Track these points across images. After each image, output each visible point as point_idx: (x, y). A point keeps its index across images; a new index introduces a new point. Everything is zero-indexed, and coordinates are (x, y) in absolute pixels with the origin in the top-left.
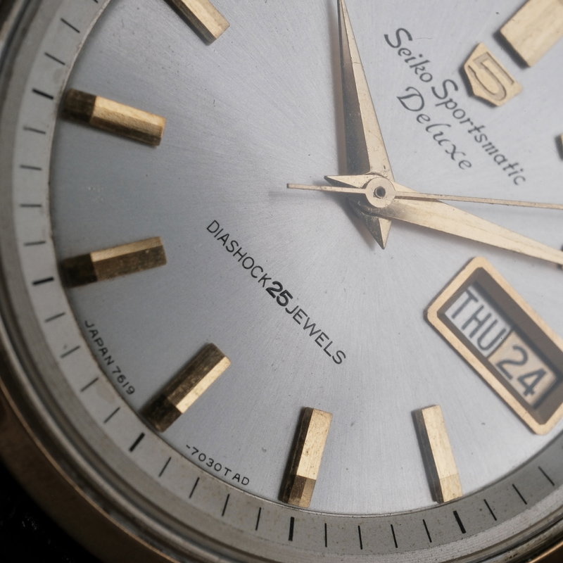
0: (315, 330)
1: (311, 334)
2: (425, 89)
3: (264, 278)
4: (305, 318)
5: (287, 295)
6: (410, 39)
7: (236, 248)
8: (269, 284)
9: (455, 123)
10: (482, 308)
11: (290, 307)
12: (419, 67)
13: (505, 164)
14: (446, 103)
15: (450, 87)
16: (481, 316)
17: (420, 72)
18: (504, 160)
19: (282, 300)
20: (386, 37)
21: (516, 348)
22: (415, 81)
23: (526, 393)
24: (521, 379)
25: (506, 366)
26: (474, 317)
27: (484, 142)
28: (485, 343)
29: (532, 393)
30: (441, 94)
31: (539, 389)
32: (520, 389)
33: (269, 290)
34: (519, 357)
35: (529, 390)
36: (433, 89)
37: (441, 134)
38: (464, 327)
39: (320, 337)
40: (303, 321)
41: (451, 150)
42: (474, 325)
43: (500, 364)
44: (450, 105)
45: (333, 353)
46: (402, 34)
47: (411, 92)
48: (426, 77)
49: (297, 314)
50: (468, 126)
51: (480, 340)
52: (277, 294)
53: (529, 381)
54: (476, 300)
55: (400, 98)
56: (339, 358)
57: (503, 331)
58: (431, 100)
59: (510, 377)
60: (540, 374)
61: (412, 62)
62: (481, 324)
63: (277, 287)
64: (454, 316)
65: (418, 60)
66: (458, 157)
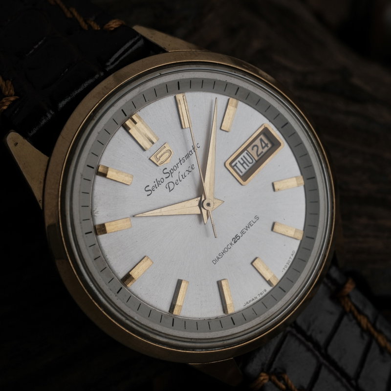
0: (247, 226)
1: (249, 227)
2: (166, 181)
3: (231, 244)
4: (244, 230)
5: (237, 236)
6: (148, 186)
7: (221, 254)
8: (233, 242)
9: (178, 170)
10: (239, 161)
11: (240, 235)
12: (159, 183)
13: (193, 151)
14: (171, 173)
15: (165, 171)
16: (242, 162)
17: (160, 183)
18: (191, 151)
19: (238, 238)
20: (148, 195)
21: (253, 149)
22: (164, 185)
23: (268, 147)
24: (263, 148)
25: (259, 153)
26: (242, 164)
27: (185, 159)
28: (251, 161)
29: (267, 144)
30: (168, 175)
31: (266, 141)
32: (266, 149)
33: (235, 242)
34: (255, 148)
35: (266, 145)
36: (166, 178)
37: (182, 175)
38: (245, 169)
39: (250, 224)
40: (245, 231)
41: (188, 172)
42: (245, 165)
43: (258, 156)
44: (172, 171)
45: (256, 220)
46: (147, 189)
47: (167, 187)
48: (162, 180)
49: (243, 233)
50: (179, 165)
51: (250, 163)
52: (236, 240)
53: (264, 145)
54: (237, 163)
55: (170, 191)
56: (257, 218)
57: (247, 153)
58: (170, 179)
59: (262, 152)
60: (261, 140)
61: (157, 186)
62: (244, 162)
63: (234, 240)
64: (242, 172)
65: (156, 183)
66: (190, 169)
